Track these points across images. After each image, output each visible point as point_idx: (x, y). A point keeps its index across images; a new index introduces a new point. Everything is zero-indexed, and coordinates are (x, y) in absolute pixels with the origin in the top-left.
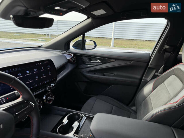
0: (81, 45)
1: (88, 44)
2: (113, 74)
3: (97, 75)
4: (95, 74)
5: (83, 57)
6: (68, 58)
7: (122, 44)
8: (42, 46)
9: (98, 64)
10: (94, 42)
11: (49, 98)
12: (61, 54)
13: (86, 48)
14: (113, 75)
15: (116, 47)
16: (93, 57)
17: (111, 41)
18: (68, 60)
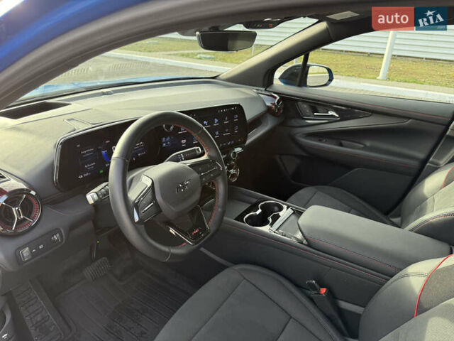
0: (298, 76)
1: (315, 72)
2: (362, 144)
3: (325, 142)
4: (320, 141)
5: (299, 103)
6: (268, 104)
7: (411, 74)
8: (220, 76)
9: (332, 120)
10: (329, 71)
11: (232, 171)
12: (255, 95)
13: (308, 84)
14: (362, 146)
15: (393, 80)
16: (321, 105)
17: (381, 64)
18: (268, 106)
